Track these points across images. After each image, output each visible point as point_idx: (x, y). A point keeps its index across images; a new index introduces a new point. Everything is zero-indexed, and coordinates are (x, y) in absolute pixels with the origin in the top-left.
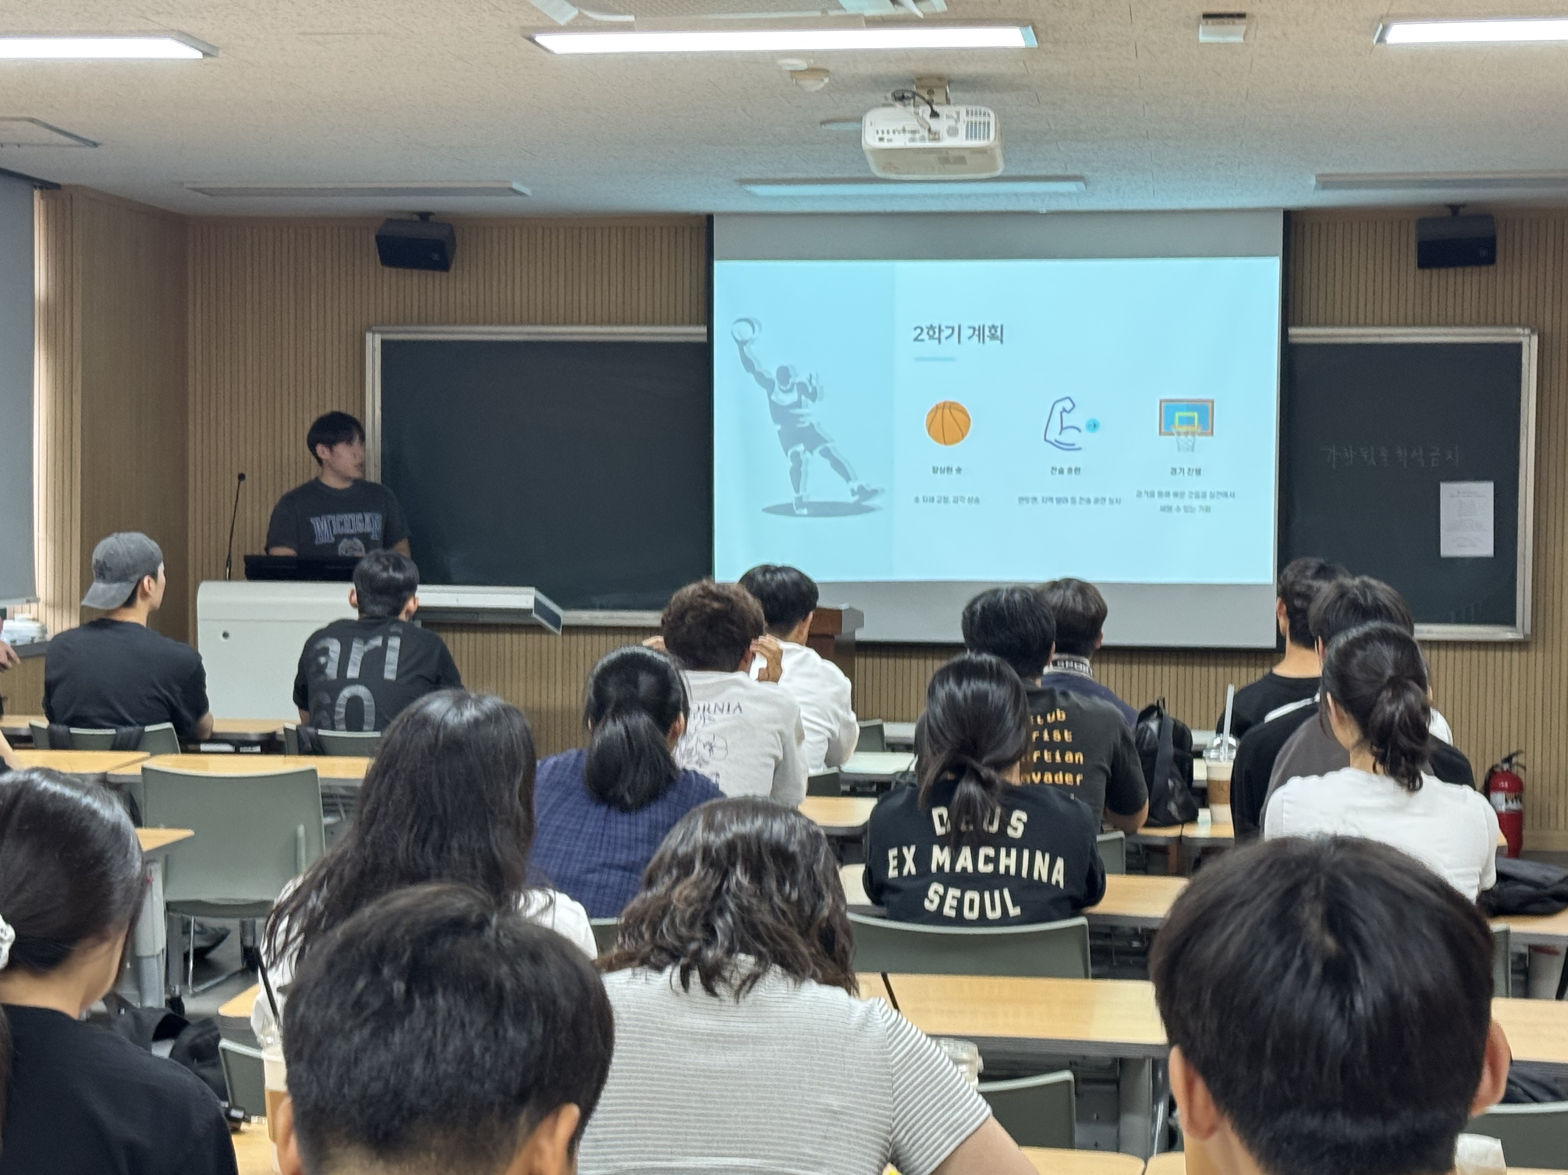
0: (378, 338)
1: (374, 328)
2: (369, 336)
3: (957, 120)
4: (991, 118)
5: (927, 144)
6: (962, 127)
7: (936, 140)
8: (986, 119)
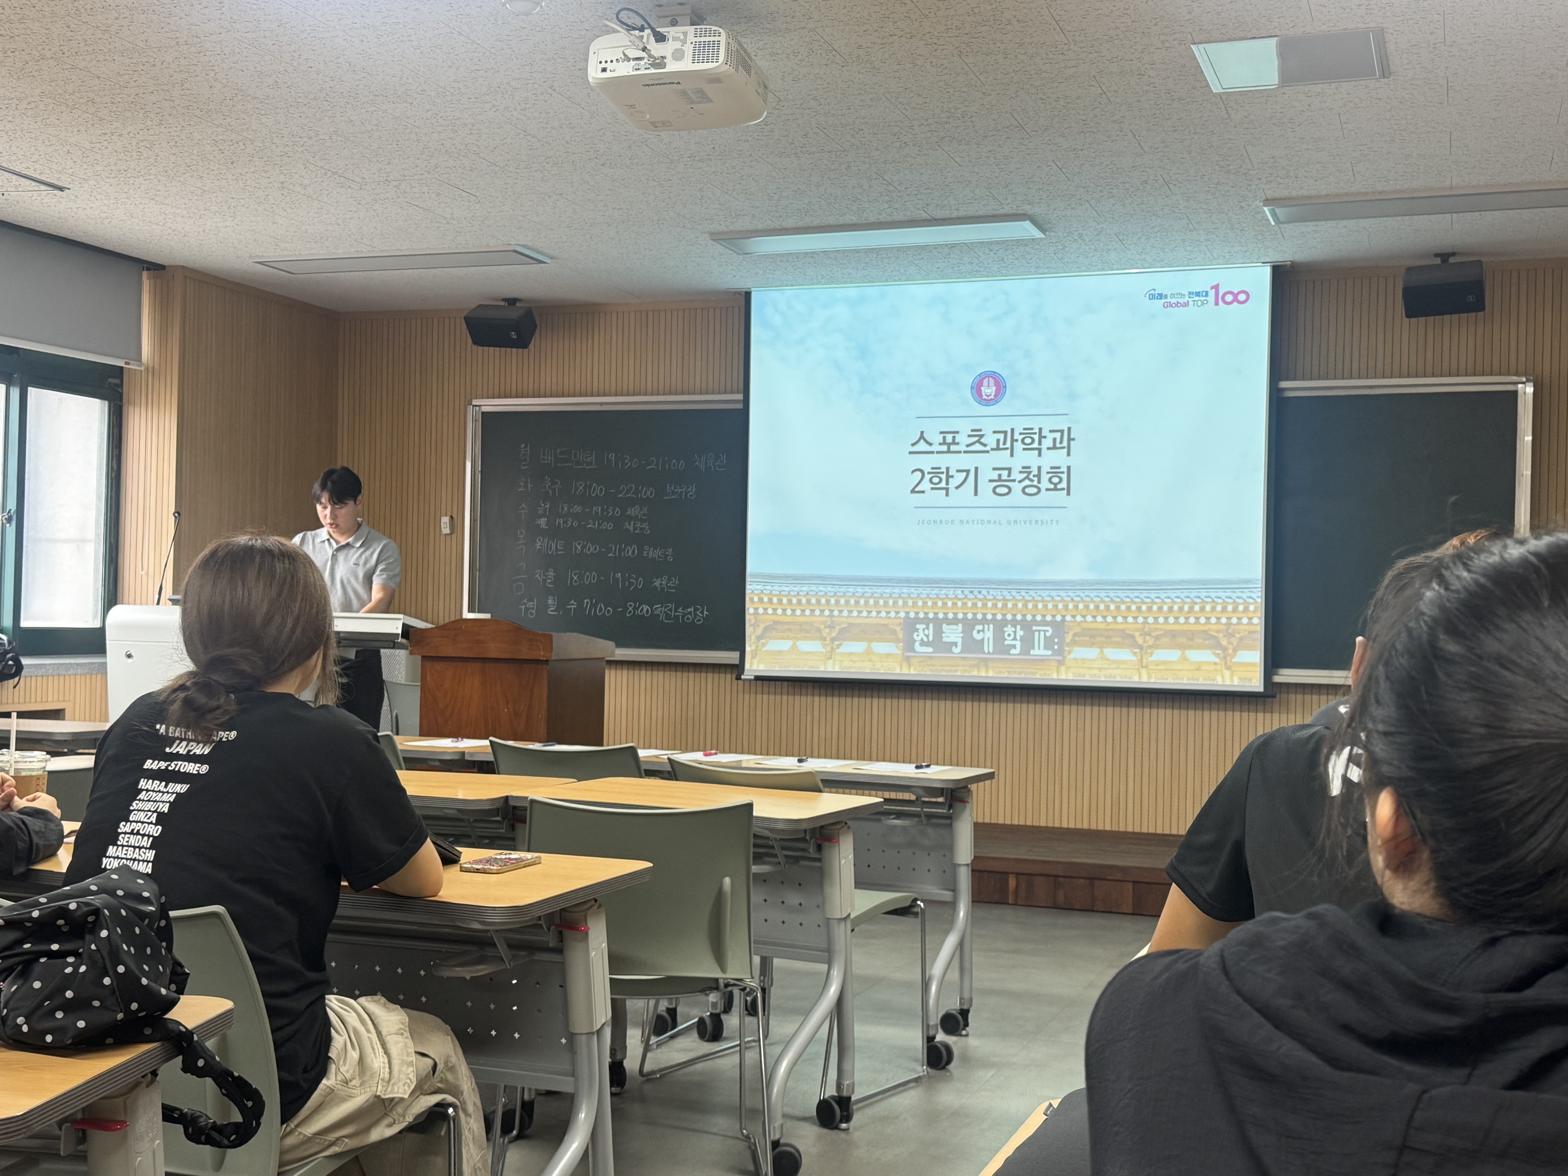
3: (684, 42)
4: (723, 39)
5: (653, 71)
6: (688, 49)
7: (664, 67)
8: (716, 39)
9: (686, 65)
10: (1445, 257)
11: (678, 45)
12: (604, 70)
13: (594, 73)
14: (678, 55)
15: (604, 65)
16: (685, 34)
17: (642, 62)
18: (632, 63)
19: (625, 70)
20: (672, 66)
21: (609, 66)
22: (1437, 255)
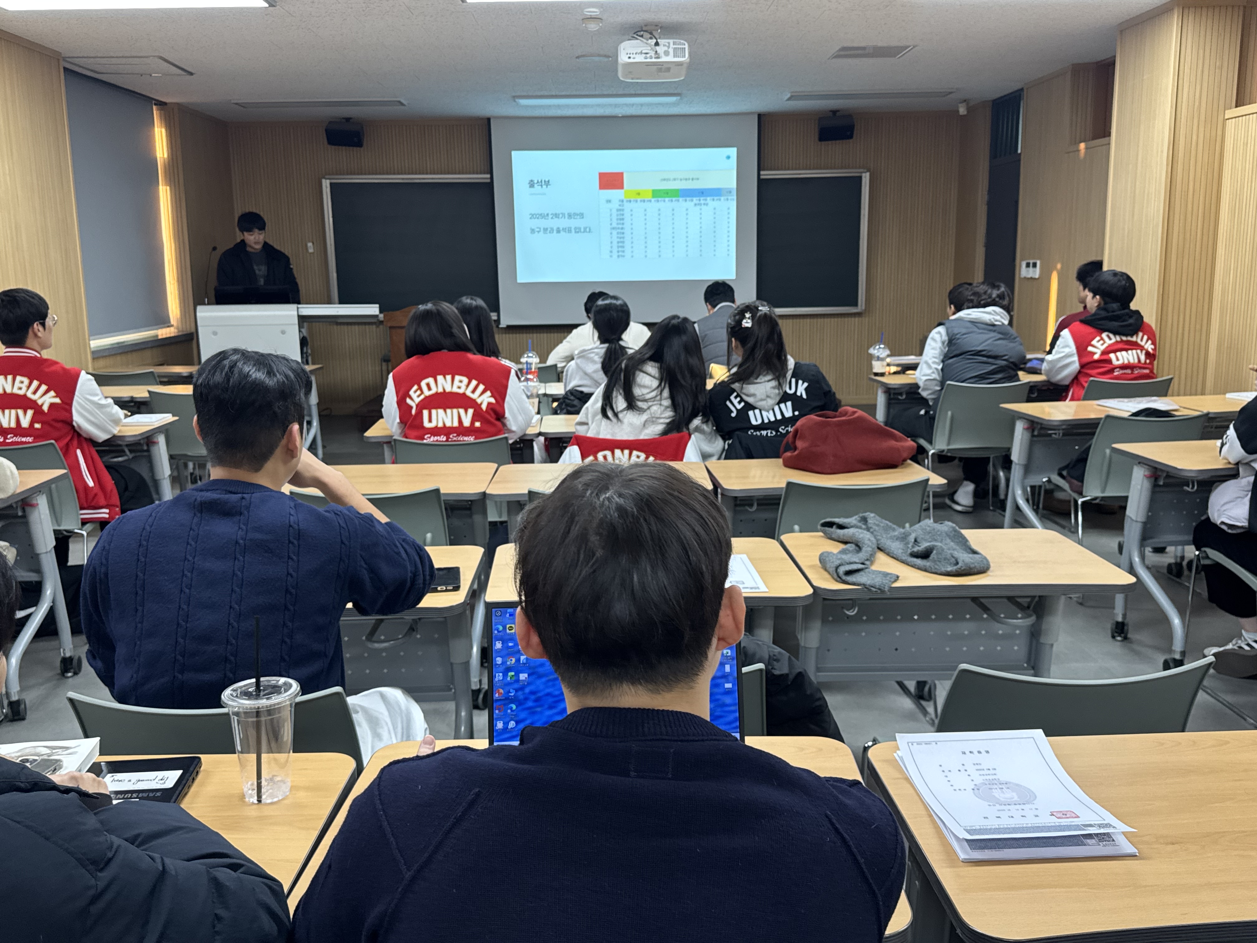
0: (328, 182)
1: (327, 177)
2: (324, 181)
3: (669, 47)
4: (686, 46)
5: (654, 60)
6: (671, 51)
7: (658, 58)
8: (683, 46)
9: (670, 58)
10: (834, 112)
11: (666, 48)
12: (629, 58)
13: (623, 58)
14: (667, 53)
15: (629, 55)
16: (669, 43)
17: (648, 56)
18: (644, 55)
19: (640, 59)
20: (664, 59)
21: (631, 56)
22: (831, 111)
